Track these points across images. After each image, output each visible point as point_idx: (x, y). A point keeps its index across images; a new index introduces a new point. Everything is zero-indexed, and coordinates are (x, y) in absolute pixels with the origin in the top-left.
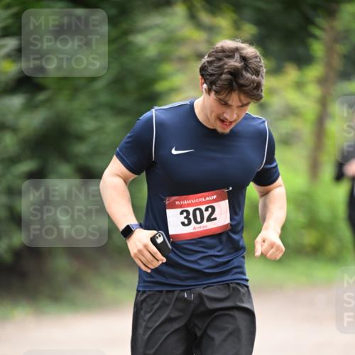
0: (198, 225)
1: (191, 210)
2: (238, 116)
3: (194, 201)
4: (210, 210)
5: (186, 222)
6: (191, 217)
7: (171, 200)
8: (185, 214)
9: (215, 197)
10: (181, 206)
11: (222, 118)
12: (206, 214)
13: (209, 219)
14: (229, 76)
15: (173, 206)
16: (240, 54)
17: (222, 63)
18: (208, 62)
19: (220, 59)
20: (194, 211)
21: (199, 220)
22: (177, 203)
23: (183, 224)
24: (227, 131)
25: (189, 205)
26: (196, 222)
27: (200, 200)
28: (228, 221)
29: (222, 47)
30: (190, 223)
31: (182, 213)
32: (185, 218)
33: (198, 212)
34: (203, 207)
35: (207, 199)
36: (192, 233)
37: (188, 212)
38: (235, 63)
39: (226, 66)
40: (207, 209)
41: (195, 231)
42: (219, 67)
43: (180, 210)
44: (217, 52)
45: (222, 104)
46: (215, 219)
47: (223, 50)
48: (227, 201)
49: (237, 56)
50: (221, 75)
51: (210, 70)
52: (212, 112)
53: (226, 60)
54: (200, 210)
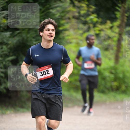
1: (42, 71)
3: (42, 69)
4: (47, 71)
6: (42, 73)
8: (41, 73)
9: (48, 67)
10: (40, 71)
12: (46, 72)
13: (48, 74)
20: (43, 72)
21: (45, 74)
23: (41, 75)
26: (44, 75)
27: (44, 68)
28: (53, 74)
30: (42, 75)
31: (40, 73)
33: (44, 72)
34: (45, 70)
35: (46, 68)
40: (46, 71)
41: (44, 77)
46: (49, 73)
48: (51, 68)
54: (44, 71)
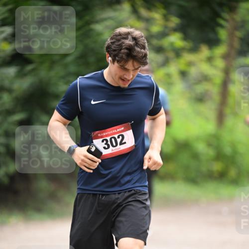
0: (115, 148)
1: (108, 138)
2: (133, 76)
3: (109, 133)
4: (121, 137)
5: (106, 146)
6: (109, 143)
7: (95, 134)
8: (105, 142)
9: (123, 128)
10: (101, 137)
11: (123, 78)
12: (119, 140)
13: (121, 143)
14: (126, 51)
15: (97, 138)
16: (132, 36)
17: (120, 42)
18: (111, 43)
19: (119, 40)
20: (111, 139)
21: (114, 144)
22: (99, 135)
23: (105, 148)
24: (127, 86)
25: (107, 136)
26: (113, 146)
27: (114, 131)
29: (119, 32)
30: (109, 147)
31: (103, 141)
32: (105, 144)
33: (113, 140)
34: (116, 136)
35: (118, 130)
36: (111, 154)
37: (107, 141)
38: (129, 42)
39: (124, 45)
40: (118, 137)
41: (113, 152)
42: (119, 45)
43: (102, 139)
44: (116, 36)
45: (122, 69)
46: (125, 143)
47: (120, 34)
48: (131, 130)
49: (130, 37)
50: (121, 50)
51: (113, 47)
52: (116, 75)
53: (123, 41)
54: (114, 138)
